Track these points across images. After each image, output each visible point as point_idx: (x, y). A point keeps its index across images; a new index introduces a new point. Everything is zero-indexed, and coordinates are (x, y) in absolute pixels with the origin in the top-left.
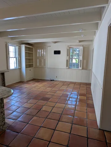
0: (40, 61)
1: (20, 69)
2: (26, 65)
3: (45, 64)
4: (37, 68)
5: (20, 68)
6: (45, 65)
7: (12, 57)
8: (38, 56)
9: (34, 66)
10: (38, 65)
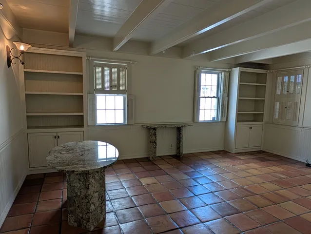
0: (283, 108)
1: (226, 123)
2: (238, 115)
3: (295, 116)
4: (273, 123)
5: (225, 119)
6: (296, 120)
7: (208, 97)
8: (279, 92)
9: (265, 118)
10: (276, 116)
